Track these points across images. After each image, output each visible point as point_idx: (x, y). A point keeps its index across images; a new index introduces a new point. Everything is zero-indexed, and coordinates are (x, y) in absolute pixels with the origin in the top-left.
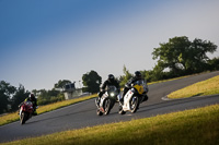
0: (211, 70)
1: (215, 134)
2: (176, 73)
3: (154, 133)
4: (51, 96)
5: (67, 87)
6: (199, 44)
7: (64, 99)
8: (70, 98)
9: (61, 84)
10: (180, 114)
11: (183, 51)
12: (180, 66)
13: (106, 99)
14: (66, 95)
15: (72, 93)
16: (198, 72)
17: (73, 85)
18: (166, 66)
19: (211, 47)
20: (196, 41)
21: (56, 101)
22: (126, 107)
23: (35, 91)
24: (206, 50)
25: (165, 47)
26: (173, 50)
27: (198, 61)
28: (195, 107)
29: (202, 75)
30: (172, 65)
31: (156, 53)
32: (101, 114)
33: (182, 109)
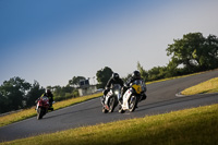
2: (190, 70)
4: (66, 93)
5: (82, 83)
6: (214, 41)
8: (84, 94)
9: (76, 80)
10: (194, 110)
11: (197, 47)
12: (194, 62)
13: (111, 97)
14: (80, 91)
15: (86, 89)
16: (213, 69)
17: (87, 82)
18: (180, 62)
20: (210, 37)
21: (70, 97)
22: (125, 106)
23: (49, 87)
25: (179, 43)
26: (187, 46)
27: (212, 57)
30: (186, 62)
31: (170, 49)
32: (106, 111)
33: (196, 106)
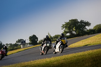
0: (88, 34)
1: (90, 64)
2: (72, 36)
3: (62, 64)
4: (14, 47)
5: (22, 42)
6: (83, 23)
7: (20, 48)
8: (23, 47)
9: (19, 41)
10: (74, 55)
11: (75, 26)
12: (74, 32)
13: (45, 47)
14: (22, 46)
15: (24, 45)
16: (83, 35)
17: (25, 41)
18: (68, 32)
19: (88, 24)
20: (81, 21)
21: (17, 49)
22: (57, 50)
23: (7, 44)
24: (86, 25)
25: (67, 24)
26: (71, 25)
27: (82, 30)
28: (81, 52)
29: (84, 37)
30: (70, 32)
31: (63, 26)
33: (75, 53)
